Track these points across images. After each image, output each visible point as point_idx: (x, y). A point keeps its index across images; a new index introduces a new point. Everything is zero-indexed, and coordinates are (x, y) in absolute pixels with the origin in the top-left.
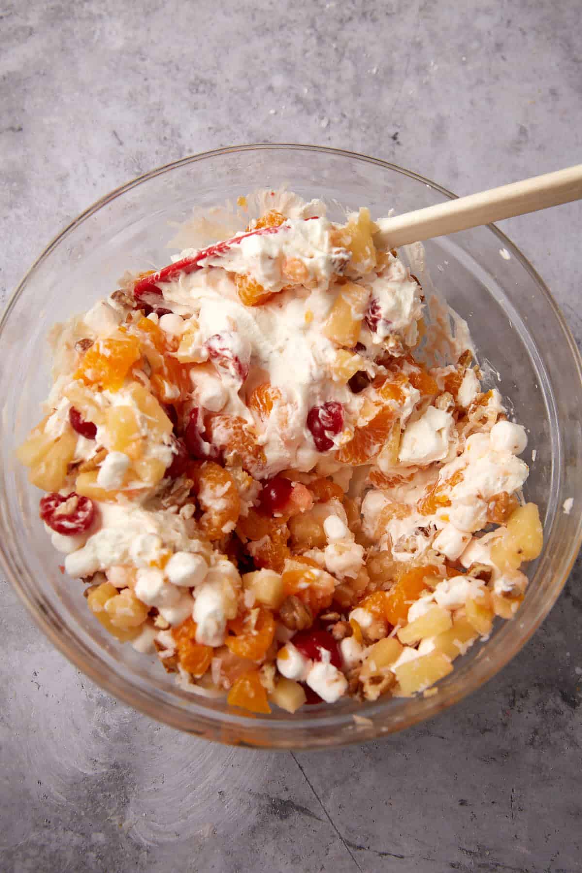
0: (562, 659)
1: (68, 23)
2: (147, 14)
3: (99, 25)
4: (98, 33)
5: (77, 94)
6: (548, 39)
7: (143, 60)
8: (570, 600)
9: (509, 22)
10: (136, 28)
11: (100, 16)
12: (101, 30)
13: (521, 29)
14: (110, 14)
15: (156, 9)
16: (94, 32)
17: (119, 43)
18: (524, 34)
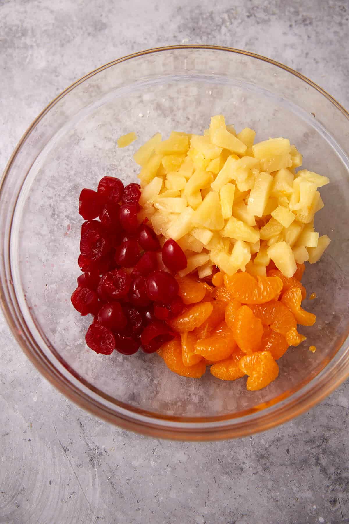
0: (310, 510)
1: (10, 50)
2: (62, 45)
3: (30, 52)
4: (29, 57)
5: (11, 99)
6: (334, 66)
7: (57, 76)
8: (319, 468)
9: (307, 54)
10: (54, 54)
11: (32, 46)
12: (32, 55)
13: (315, 59)
14: (38, 45)
15: (69, 41)
16: (26, 57)
17: (43, 64)
18: (317, 62)
